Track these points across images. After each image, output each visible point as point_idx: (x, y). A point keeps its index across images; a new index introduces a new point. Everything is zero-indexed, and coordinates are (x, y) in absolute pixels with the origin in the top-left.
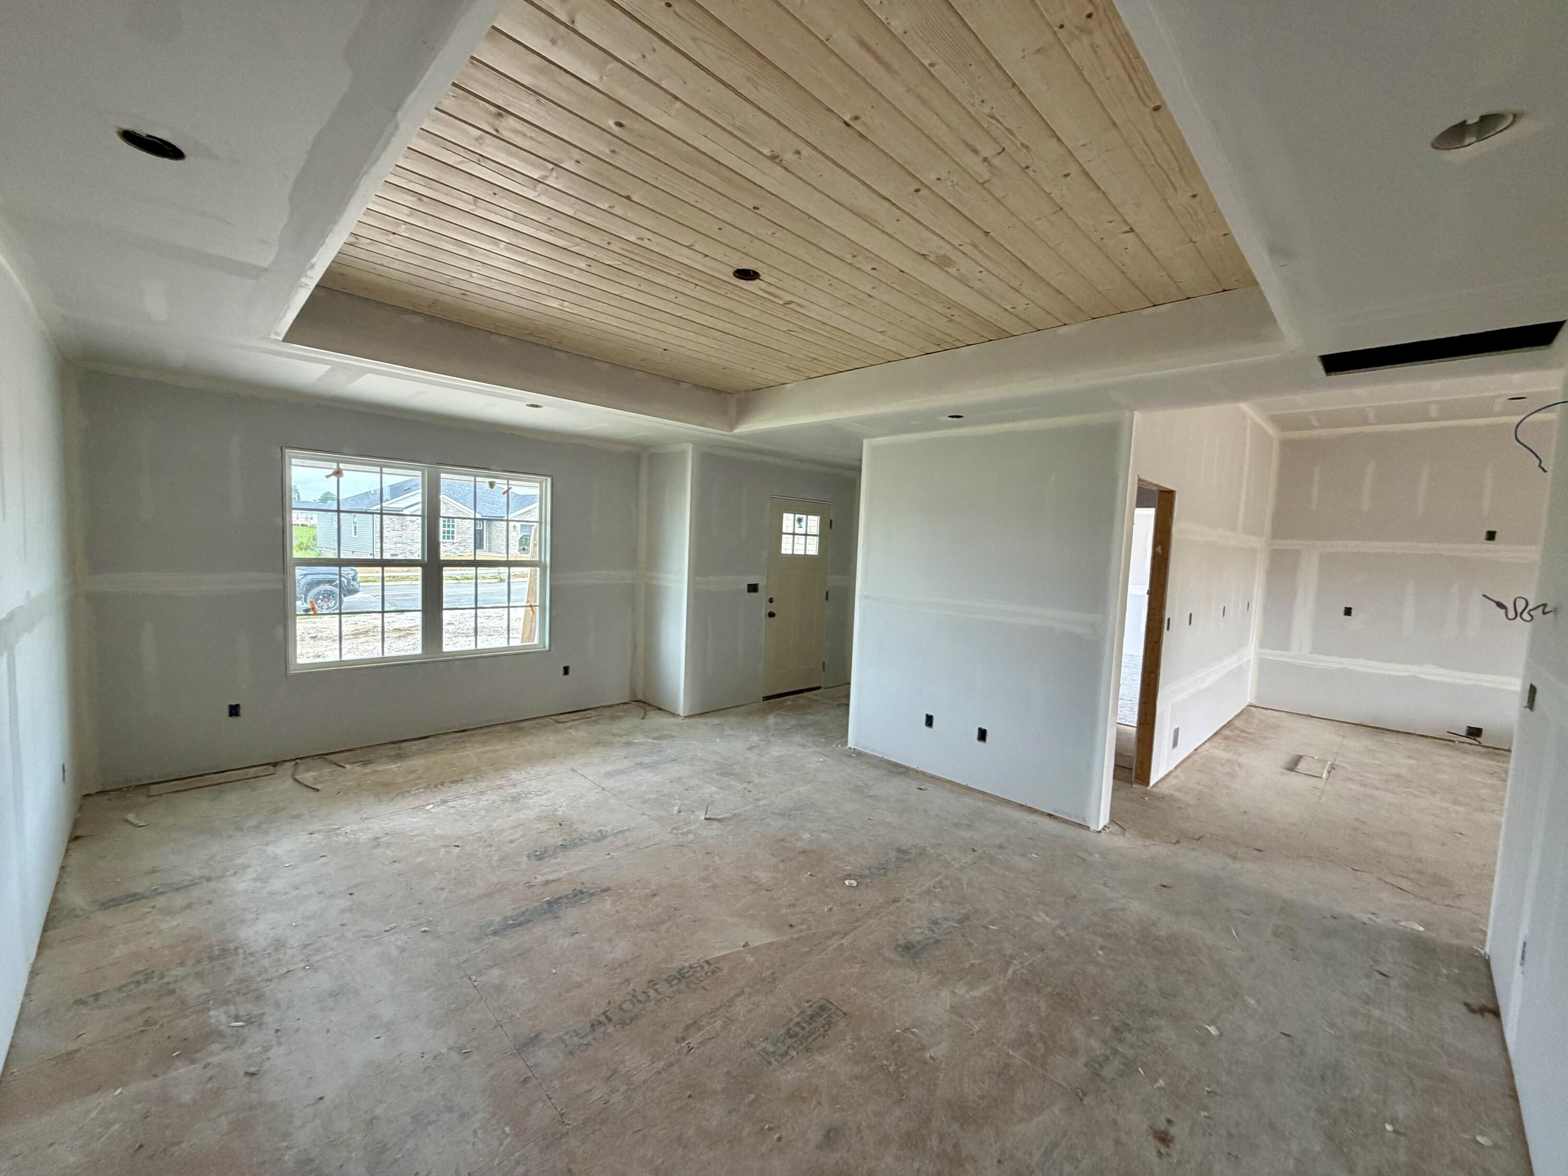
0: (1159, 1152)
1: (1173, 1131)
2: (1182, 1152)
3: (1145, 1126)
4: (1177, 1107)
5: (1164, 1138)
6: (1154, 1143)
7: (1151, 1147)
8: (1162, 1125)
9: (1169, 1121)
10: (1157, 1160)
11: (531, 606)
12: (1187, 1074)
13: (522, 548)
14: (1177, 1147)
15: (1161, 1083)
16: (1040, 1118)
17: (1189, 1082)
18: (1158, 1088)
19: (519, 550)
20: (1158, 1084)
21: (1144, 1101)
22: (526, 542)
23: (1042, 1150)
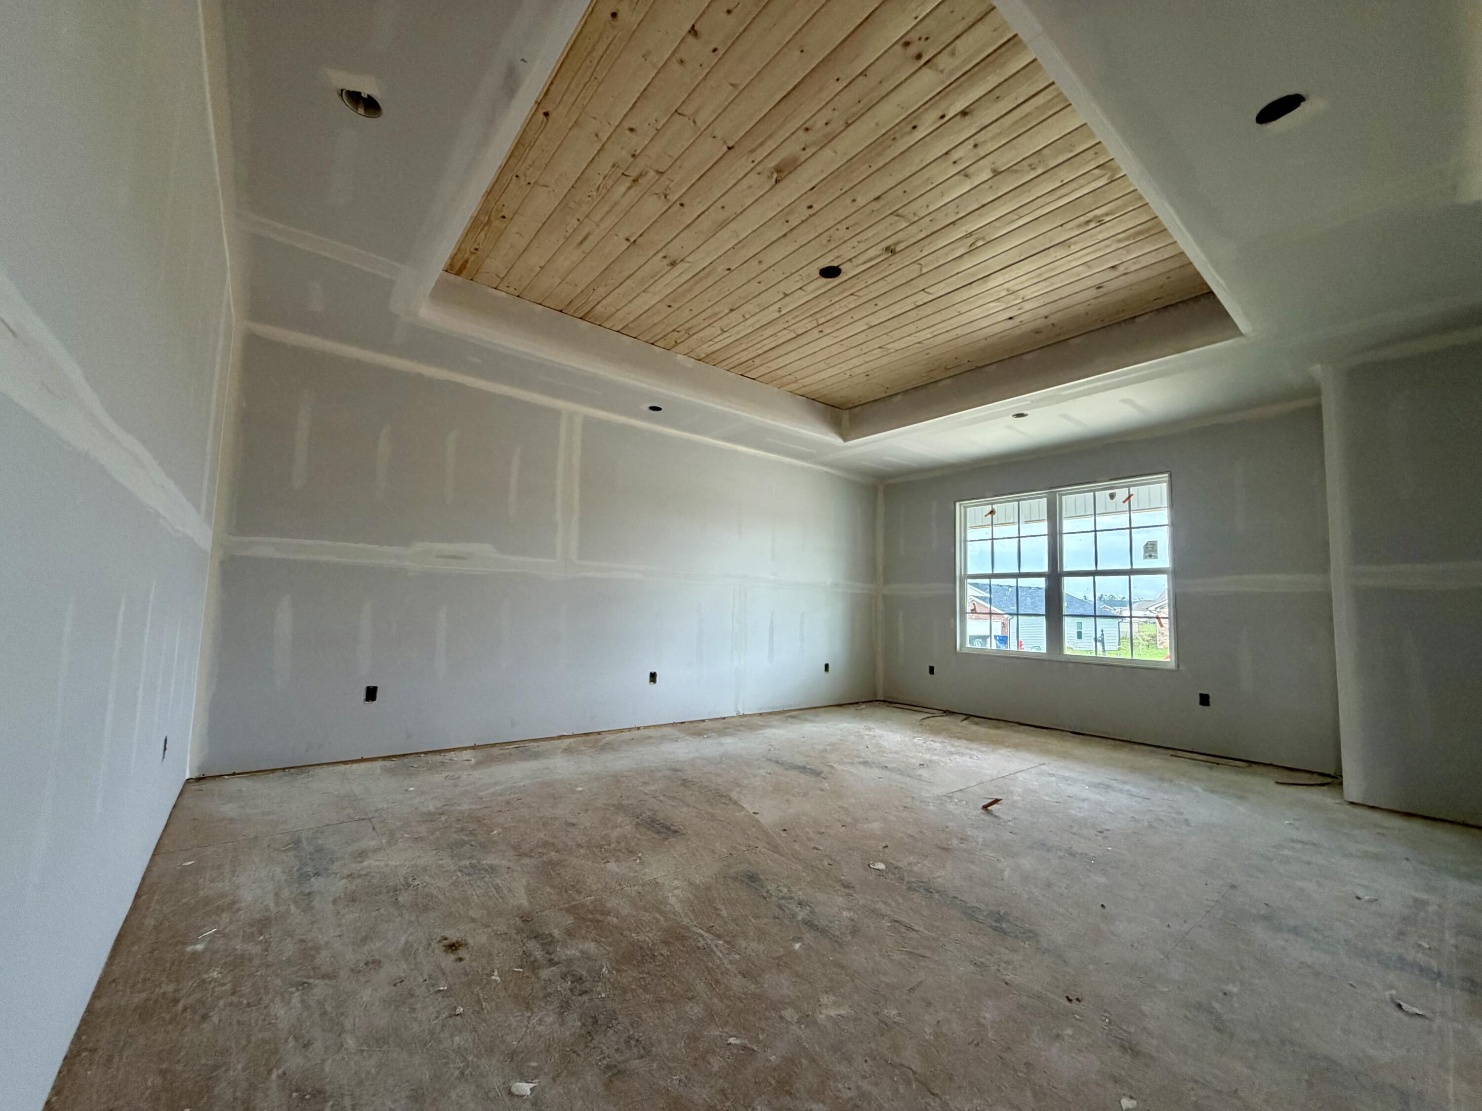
0: (446, 939)
1: (452, 957)
2: (433, 952)
3: (471, 941)
4: (466, 974)
5: (453, 947)
6: (454, 939)
7: (454, 936)
8: (462, 953)
9: (460, 959)
10: (443, 934)
11: (1158, 618)
12: (489, 1008)
13: (1148, 554)
14: (439, 949)
15: (496, 977)
16: (523, 891)
17: (479, 1001)
18: (494, 971)
19: (1145, 557)
20: (496, 973)
21: (490, 954)
22: (1153, 548)
23: (501, 885)
